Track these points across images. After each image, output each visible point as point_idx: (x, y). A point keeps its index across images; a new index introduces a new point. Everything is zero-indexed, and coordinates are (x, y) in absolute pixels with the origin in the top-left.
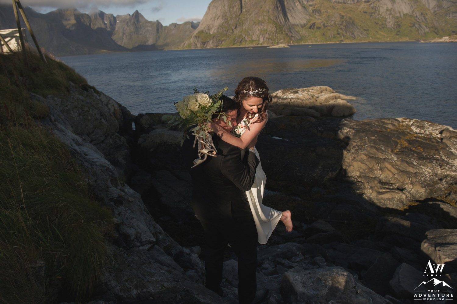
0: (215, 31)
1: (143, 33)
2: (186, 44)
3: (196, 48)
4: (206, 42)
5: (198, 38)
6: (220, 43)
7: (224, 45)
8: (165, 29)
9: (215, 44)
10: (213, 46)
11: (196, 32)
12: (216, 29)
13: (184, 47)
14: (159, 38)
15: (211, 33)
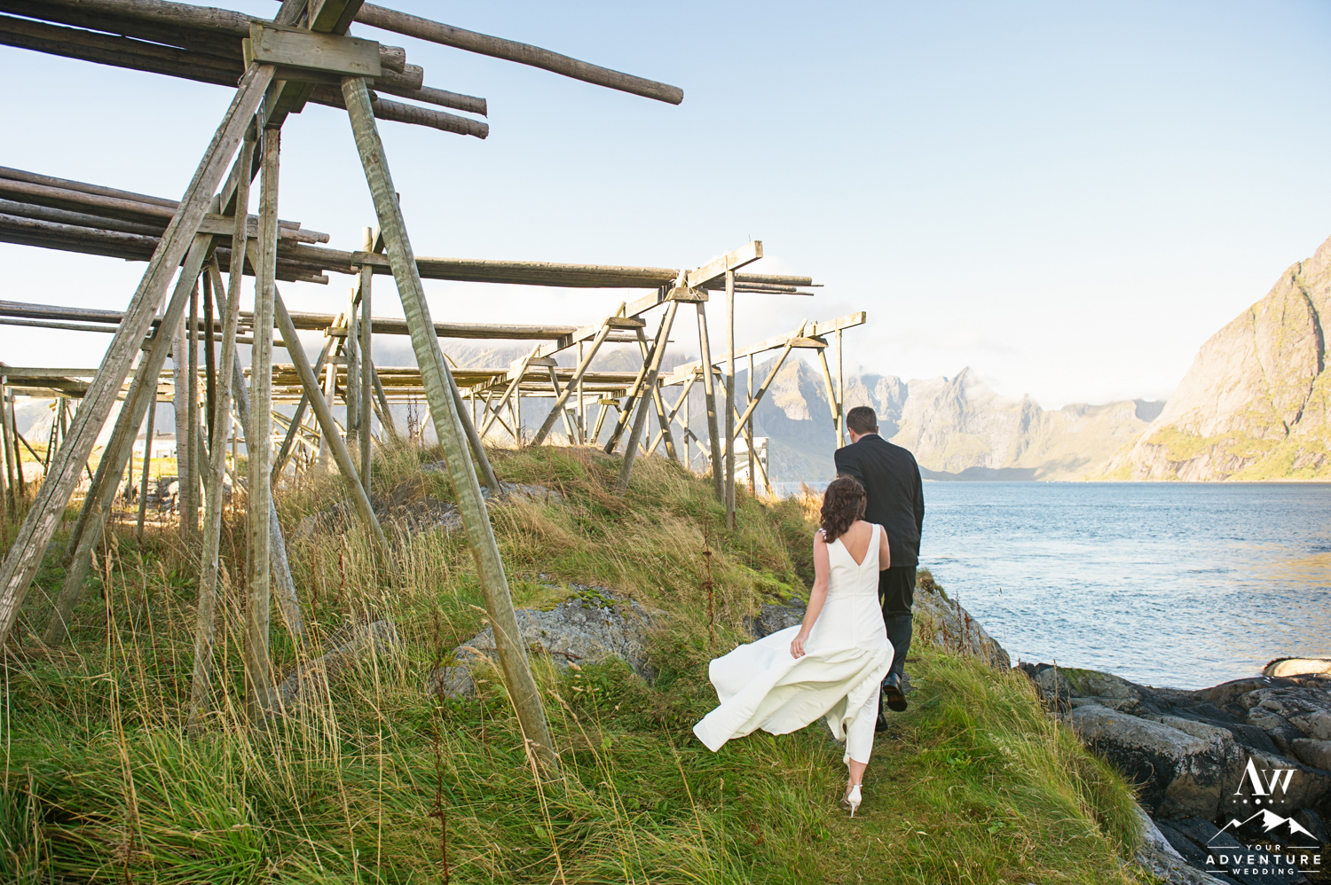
0: (1220, 430)
1: (980, 429)
2: (1113, 466)
3: (1149, 481)
4: (1185, 462)
5: (1156, 447)
6: (1237, 466)
7: (1250, 474)
8: (1047, 420)
9: (1218, 470)
10: (1209, 477)
11: (1150, 430)
12: (1224, 422)
13: (1106, 474)
14: (1027, 443)
15: (1206, 434)
